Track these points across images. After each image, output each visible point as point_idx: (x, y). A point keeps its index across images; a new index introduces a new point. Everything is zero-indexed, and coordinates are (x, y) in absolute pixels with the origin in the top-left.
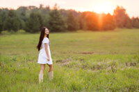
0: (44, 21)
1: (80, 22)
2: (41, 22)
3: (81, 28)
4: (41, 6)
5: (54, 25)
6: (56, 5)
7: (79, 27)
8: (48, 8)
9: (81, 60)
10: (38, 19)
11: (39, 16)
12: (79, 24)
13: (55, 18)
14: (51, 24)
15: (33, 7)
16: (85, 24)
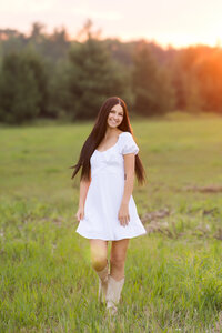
0: (53, 82)
1: (177, 83)
2: (42, 86)
3: (181, 105)
4: (36, 28)
5: (87, 95)
6: (89, 24)
7: (173, 102)
8: (61, 37)
9: (205, 213)
10: (31, 75)
11: (34, 65)
12: (173, 91)
13: (92, 73)
14: (77, 92)
15: (9, 32)
16: (194, 90)
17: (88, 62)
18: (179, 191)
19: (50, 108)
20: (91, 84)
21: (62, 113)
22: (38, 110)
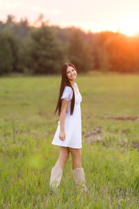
0: (21, 51)
1: (95, 54)
2: (15, 53)
3: (97, 67)
4: (10, 18)
5: (41, 60)
6: (41, 17)
7: (92, 65)
8: (24, 24)
10: (8, 46)
11: (10, 41)
12: (92, 58)
13: (44, 46)
14: (35, 57)
16: (105, 58)
17: (43, 40)
18: (102, 118)
19: (19, 66)
20: (44, 53)
21: (26, 70)
22: (12, 68)
